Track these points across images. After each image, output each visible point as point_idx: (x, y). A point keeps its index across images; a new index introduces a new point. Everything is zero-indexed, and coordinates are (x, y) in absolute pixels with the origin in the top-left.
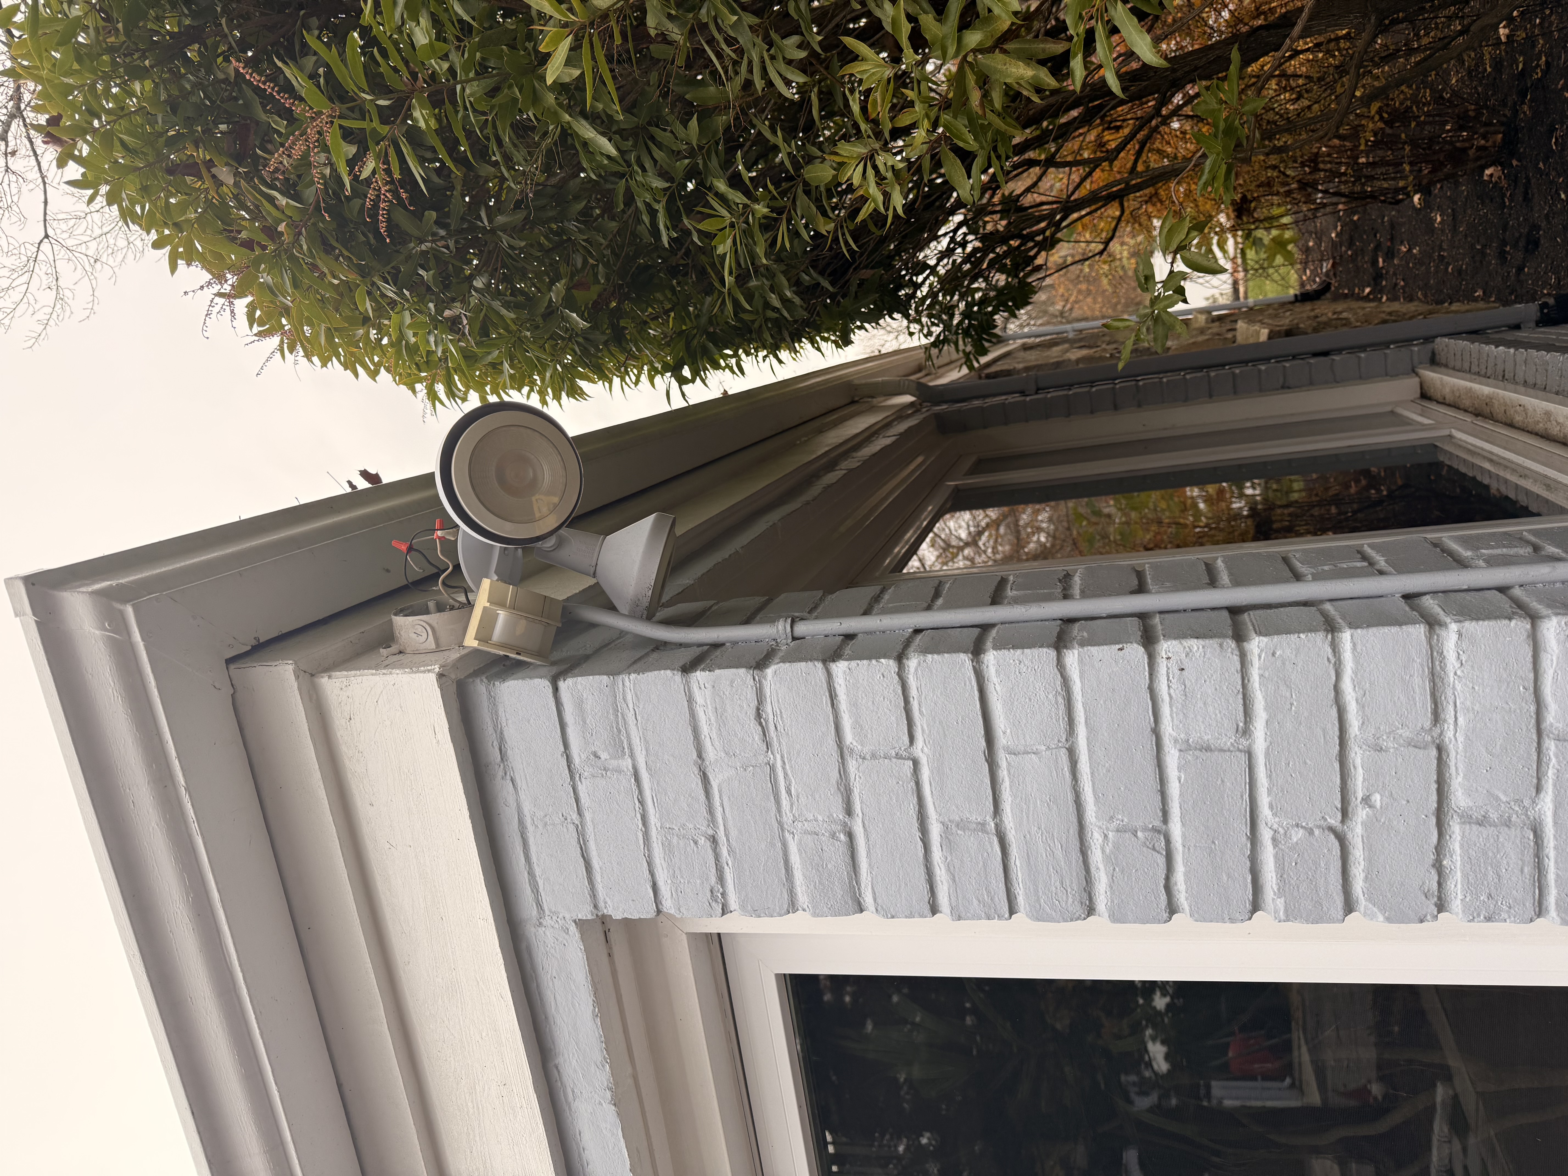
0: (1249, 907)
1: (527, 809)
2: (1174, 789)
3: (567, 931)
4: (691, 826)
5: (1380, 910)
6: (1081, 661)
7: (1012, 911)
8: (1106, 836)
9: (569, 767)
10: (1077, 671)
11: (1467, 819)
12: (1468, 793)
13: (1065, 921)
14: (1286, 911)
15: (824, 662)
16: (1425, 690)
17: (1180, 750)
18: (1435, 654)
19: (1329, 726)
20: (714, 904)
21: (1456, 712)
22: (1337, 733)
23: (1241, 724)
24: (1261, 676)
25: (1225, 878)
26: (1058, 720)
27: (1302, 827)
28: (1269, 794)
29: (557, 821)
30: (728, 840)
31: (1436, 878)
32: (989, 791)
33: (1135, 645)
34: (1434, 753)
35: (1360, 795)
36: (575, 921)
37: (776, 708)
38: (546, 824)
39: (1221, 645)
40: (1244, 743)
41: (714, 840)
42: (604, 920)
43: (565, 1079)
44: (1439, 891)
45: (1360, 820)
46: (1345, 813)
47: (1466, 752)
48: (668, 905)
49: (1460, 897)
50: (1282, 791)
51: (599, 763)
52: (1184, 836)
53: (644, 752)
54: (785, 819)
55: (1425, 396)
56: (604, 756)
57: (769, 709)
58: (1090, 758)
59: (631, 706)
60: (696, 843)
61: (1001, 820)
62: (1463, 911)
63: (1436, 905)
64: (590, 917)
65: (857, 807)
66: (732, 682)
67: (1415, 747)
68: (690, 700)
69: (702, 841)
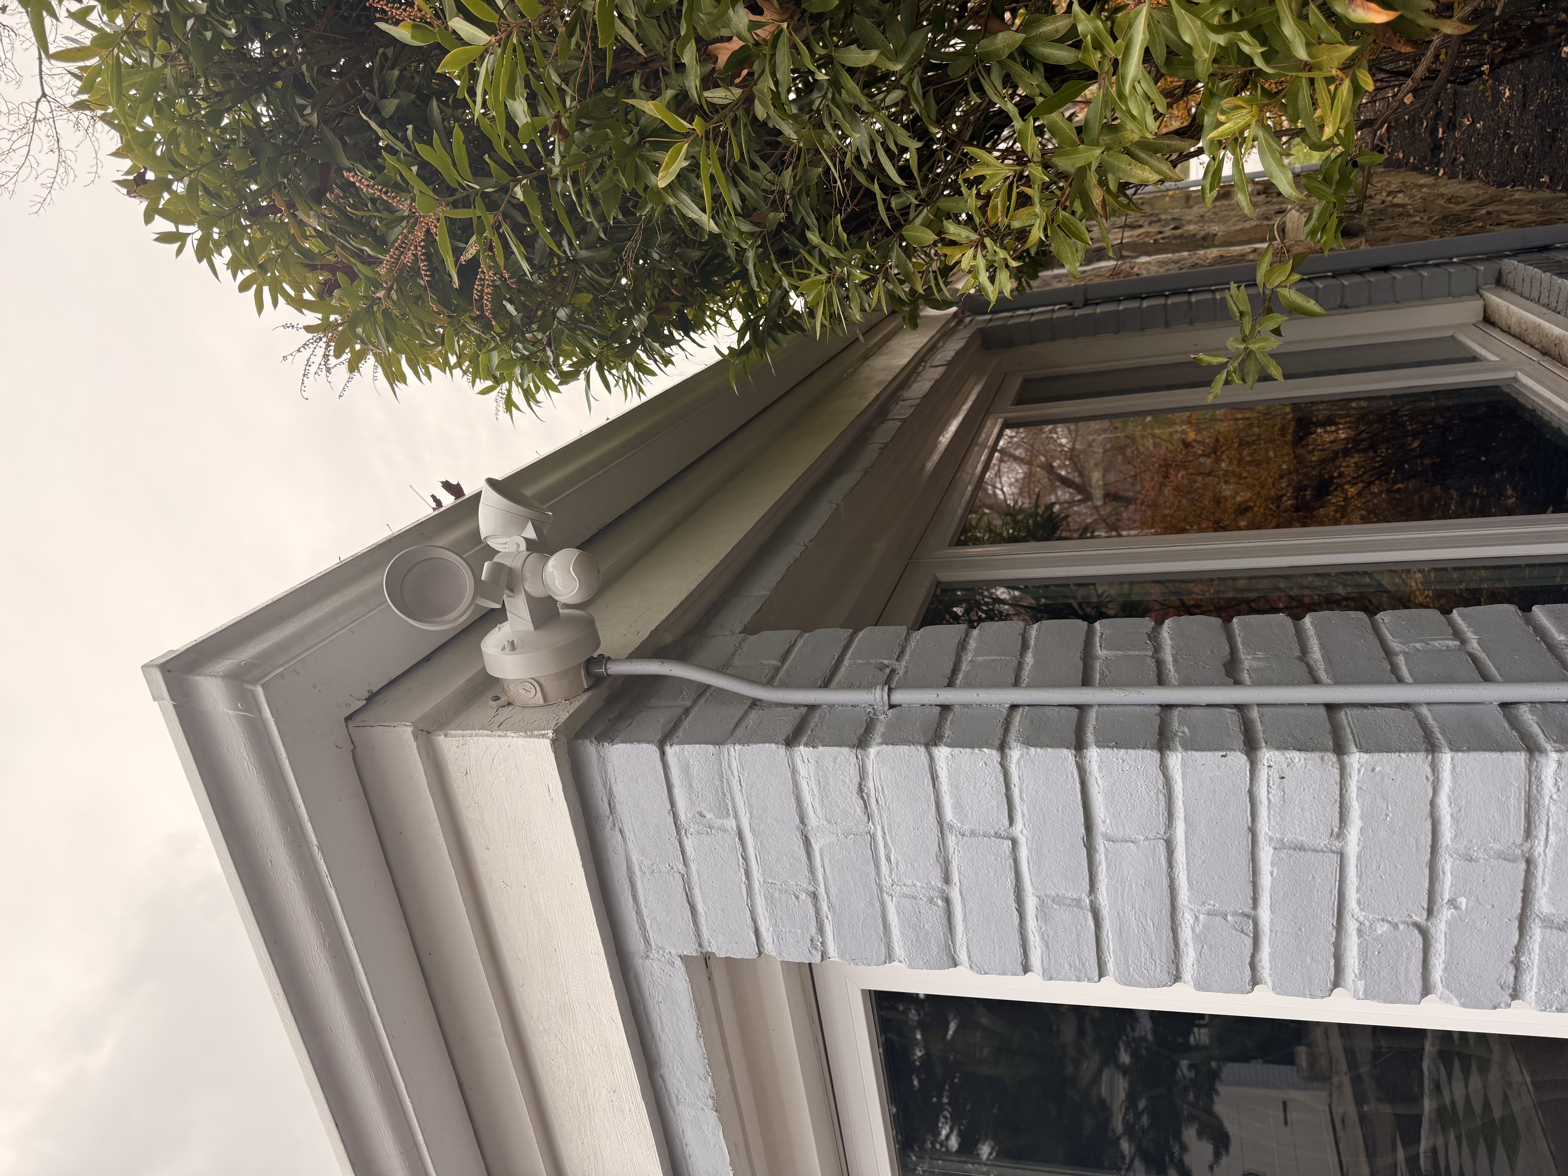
0: (1329, 985)
1: (635, 857)
2: (1266, 881)
3: (672, 964)
4: (792, 883)
5: (1457, 997)
6: (1184, 764)
7: (1101, 975)
8: (1197, 918)
9: (675, 823)
10: (1180, 773)
11: (1548, 923)
12: (1552, 902)
13: (1152, 986)
14: (1365, 991)
15: (927, 746)
16: (1520, 810)
17: (1275, 849)
18: (1533, 776)
19: (1423, 837)
20: (813, 951)
21: (1548, 830)
22: (1429, 842)
23: (1336, 830)
24: (1359, 788)
25: (1309, 960)
26: (1157, 815)
27: (1388, 922)
28: (1358, 892)
29: (664, 869)
30: (828, 897)
31: (1513, 973)
32: (1086, 873)
33: (1239, 753)
34: (1523, 866)
35: (1447, 897)
36: (680, 956)
37: (878, 784)
38: (653, 871)
39: (1322, 759)
40: (1337, 845)
41: (814, 896)
42: (707, 958)
43: (669, 1087)
44: (1515, 984)
45: (1444, 919)
46: (1430, 912)
47: (1554, 866)
48: (769, 948)
49: (1534, 989)
50: (1371, 890)
51: (704, 821)
52: (1272, 922)
53: (748, 815)
54: (884, 882)
55: (1488, 319)
56: (709, 816)
57: (871, 784)
58: (1187, 850)
59: (736, 773)
60: (797, 897)
61: (1096, 898)
62: (1537, 1003)
63: (1511, 995)
64: (695, 954)
65: (955, 877)
66: (835, 759)
67: (1505, 859)
68: (794, 771)
69: (803, 896)
